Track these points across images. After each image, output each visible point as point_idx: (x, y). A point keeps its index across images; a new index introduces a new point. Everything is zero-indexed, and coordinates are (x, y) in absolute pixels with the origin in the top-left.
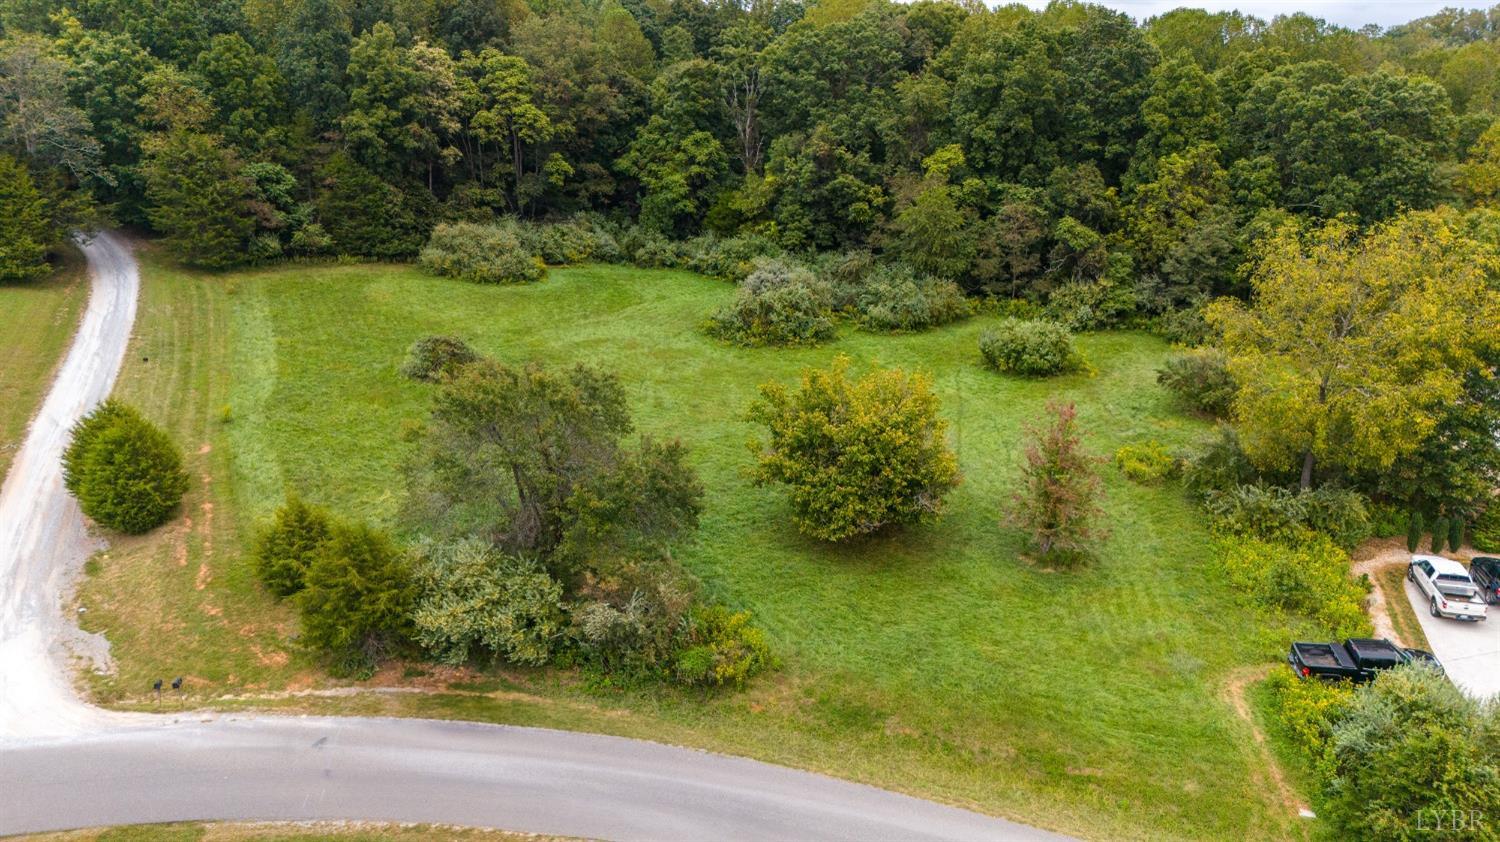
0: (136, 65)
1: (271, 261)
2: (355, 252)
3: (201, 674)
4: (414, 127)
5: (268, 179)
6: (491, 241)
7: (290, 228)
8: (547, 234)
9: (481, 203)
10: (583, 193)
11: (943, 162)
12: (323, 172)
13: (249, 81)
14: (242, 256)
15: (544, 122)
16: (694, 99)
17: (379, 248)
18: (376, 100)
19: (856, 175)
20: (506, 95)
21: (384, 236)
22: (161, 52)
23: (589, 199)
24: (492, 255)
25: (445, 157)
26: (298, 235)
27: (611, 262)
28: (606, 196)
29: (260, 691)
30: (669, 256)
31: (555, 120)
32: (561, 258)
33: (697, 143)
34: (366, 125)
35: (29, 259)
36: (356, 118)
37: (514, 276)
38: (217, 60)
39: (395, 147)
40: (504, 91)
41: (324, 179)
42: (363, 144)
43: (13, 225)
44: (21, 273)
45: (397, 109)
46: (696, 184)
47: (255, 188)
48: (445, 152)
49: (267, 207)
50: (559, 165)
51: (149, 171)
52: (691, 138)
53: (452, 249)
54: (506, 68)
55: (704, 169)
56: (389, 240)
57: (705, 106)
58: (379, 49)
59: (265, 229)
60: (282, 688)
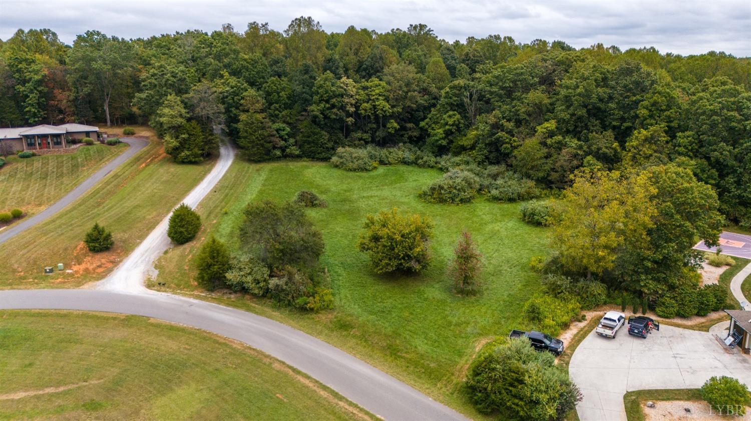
0: (242, 89)
1: (277, 159)
2: (308, 157)
3: (175, 284)
4: (335, 110)
5: (280, 130)
6: (356, 155)
7: (286, 147)
8: (384, 152)
9: (360, 139)
10: (406, 136)
11: (545, 128)
12: (301, 127)
13: (278, 93)
14: (266, 157)
15: (387, 108)
16: (451, 98)
17: (317, 156)
18: (322, 100)
19: (507, 133)
20: (374, 97)
21: (319, 151)
22: (252, 84)
23: (408, 138)
24: (355, 160)
25: (347, 122)
26: (288, 150)
27: (408, 165)
28: (415, 137)
29: (187, 291)
30: (432, 164)
31: (393, 107)
32: (387, 162)
33: (450, 116)
34: (316, 110)
35: (196, 156)
36: (313, 107)
37: (362, 169)
38: (269, 87)
39: (326, 117)
40: (374, 96)
41: (300, 129)
42: (315, 117)
43: (193, 144)
44: (193, 160)
45: (329, 104)
46: (448, 133)
47: (275, 132)
48: (348, 120)
49: (278, 140)
50: (394, 124)
51: (240, 126)
52: (448, 114)
53: (341, 157)
54: (377, 86)
55: (451, 127)
56: (321, 153)
57: (455, 101)
58: (325, 81)
59: (276, 148)
60: (192, 291)
